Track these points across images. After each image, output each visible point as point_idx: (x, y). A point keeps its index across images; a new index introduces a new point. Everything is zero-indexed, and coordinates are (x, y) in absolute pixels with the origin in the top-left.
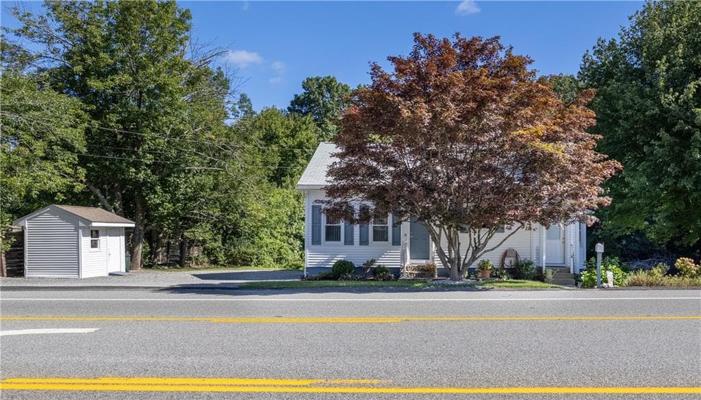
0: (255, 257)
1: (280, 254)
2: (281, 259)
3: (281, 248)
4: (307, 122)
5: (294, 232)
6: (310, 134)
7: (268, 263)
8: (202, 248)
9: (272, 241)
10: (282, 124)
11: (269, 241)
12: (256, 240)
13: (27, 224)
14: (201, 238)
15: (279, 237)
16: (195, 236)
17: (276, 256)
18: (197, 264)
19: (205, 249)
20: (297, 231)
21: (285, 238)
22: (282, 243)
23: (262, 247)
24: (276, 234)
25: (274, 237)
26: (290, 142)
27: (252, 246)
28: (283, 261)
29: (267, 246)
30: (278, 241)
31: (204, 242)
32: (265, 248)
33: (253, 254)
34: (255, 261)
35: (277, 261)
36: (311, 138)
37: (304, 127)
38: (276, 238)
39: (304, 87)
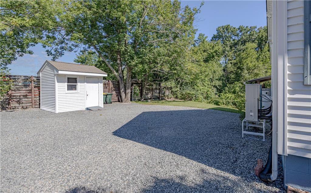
0: (194, 96)
1: (207, 95)
2: (208, 97)
3: (208, 91)
4: (218, 43)
5: (214, 85)
6: (219, 47)
7: (201, 99)
8: (170, 91)
9: (203, 88)
10: (209, 45)
11: (201, 88)
12: (196, 87)
13: (41, 74)
14: (169, 86)
15: (207, 86)
16: (166, 85)
17: (205, 96)
18: (168, 98)
19: (172, 92)
20: (215, 84)
21: (210, 86)
22: (209, 89)
23: (198, 91)
24: (205, 85)
25: (204, 86)
26: (212, 51)
27: (193, 90)
28: (209, 98)
29: (201, 90)
30: (206, 88)
31: (171, 88)
32: (200, 91)
33: (193, 94)
34: (194, 98)
35: (206, 98)
36: (220, 48)
37: (217, 45)
38: (206, 86)
39: (217, 31)
